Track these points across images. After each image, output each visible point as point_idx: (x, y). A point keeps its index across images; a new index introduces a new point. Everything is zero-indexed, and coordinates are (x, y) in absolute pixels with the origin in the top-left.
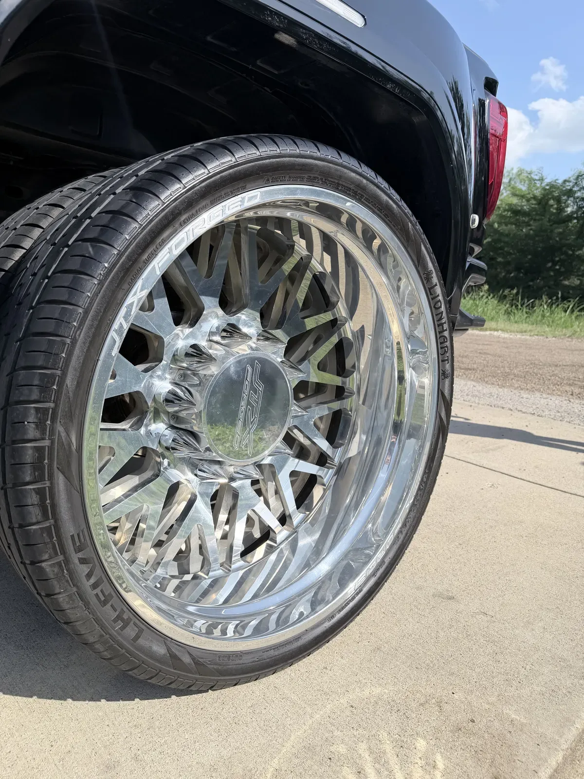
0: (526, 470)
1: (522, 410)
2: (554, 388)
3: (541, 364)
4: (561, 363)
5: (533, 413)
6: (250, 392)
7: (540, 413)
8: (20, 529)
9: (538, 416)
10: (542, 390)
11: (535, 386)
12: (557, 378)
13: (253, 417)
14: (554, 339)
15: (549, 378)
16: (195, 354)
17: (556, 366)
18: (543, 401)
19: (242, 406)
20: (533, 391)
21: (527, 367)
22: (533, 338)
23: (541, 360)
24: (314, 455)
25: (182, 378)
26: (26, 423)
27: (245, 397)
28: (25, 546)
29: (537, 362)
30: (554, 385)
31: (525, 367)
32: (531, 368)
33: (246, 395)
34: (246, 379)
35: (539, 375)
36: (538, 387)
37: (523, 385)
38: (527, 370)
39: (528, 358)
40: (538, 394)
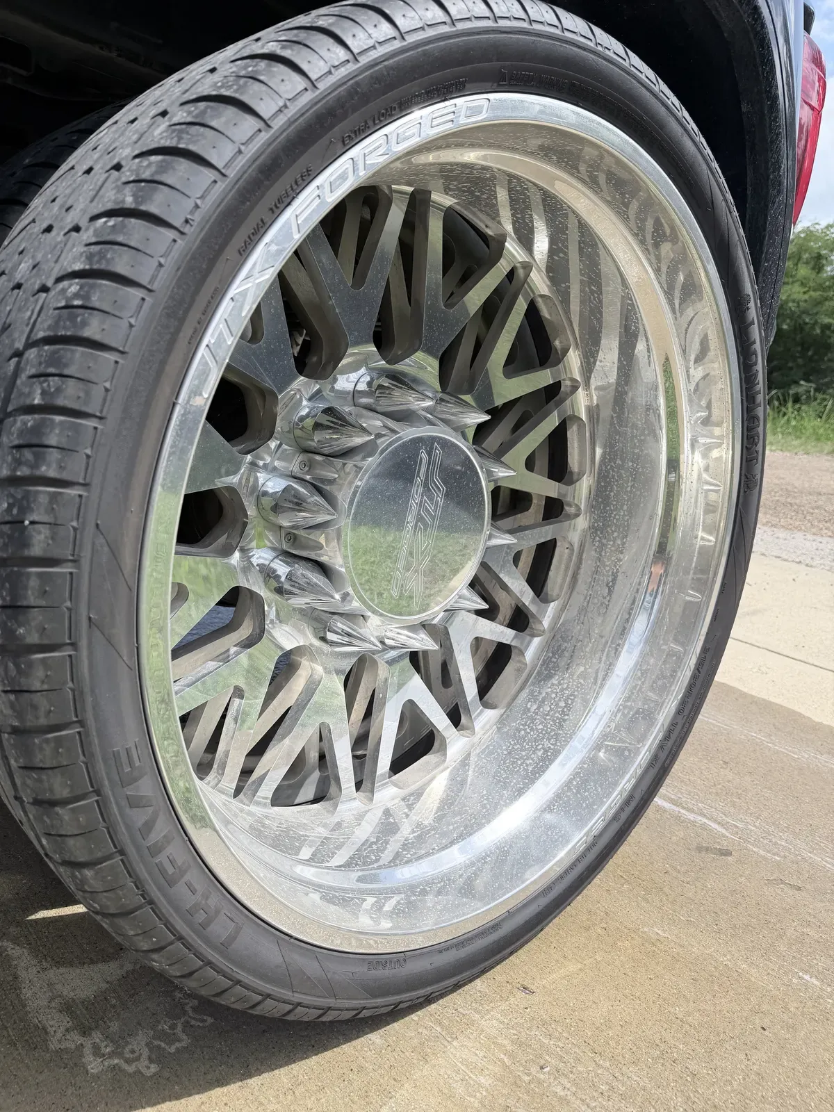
0: (806, 647)
1: (781, 556)
2: (821, 526)
3: (796, 490)
4: (824, 491)
5: (798, 560)
6: (422, 498)
7: (808, 561)
8: (13, 736)
9: (807, 565)
10: (803, 528)
11: (792, 522)
12: (823, 511)
13: (425, 543)
14: (805, 456)
15: (811, 511)
16: (332, 425)
17: (820, 494)
18: (808, 544)
19: (408, 523)
20: (790, 529)
21: (777, 494)
22: (776, 454)
23: (797, 485)
24: (505, 612)
25: (307, 469)
26: (27, 523)
27: (415, 507)
28: (21, 770)
29: (790, 488)
30: (819, 521)
31: (773, 494)
32: (782, 496)
33: (417, 504)
34: (418, 476)
35: (796, 507)
36: (797, 523)
37: (775, 520)
38: (777, 498)
39: (776, 481)
40: (799, 535)
